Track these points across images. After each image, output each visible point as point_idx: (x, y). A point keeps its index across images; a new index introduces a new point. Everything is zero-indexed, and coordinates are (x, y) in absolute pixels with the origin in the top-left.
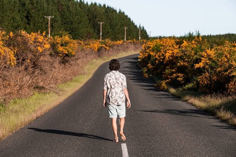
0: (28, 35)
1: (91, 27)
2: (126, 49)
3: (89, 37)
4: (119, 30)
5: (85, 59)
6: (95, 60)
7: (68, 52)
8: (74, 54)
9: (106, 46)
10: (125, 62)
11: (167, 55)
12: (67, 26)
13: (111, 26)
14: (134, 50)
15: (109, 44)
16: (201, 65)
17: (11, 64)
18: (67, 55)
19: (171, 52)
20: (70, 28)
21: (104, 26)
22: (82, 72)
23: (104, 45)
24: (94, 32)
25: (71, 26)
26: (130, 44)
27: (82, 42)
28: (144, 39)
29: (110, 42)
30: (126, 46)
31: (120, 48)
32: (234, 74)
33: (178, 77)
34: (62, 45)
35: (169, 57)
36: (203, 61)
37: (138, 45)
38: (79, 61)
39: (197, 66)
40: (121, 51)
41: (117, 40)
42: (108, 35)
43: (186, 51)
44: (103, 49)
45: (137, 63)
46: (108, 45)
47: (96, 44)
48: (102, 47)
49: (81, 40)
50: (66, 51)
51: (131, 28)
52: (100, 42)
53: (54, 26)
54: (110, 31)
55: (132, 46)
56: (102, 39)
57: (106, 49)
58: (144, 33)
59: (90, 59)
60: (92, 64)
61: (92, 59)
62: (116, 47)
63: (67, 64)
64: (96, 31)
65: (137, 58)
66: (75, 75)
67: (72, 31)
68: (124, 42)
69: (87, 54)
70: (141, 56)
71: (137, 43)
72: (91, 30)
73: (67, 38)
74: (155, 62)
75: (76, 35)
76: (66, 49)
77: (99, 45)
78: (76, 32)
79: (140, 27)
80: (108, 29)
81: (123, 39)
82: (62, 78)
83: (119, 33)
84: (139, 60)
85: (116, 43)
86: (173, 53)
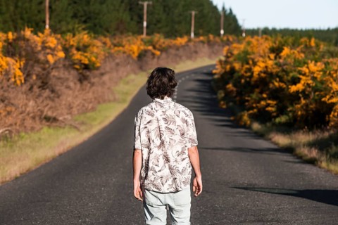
0: (35, 38)
1: (125, 10)
2: (193, 54)
3: (121, 29)
4: (180, 15)
5: (115, 74)
6: (132, 76)
7: (89, 60)
8: (98, 65)
9: (154, 48)
10: (189, 80)
11: (257, 70)
12: (80, 8)
13: (165, 7)
14: (210, 57)
15: (160, 46)
16: (300, 87)
17: (15, 81)
18: (86, 67)
19: (262, 65)
20: (85, 11)
21: (151, 8)
22: (111, 97)
23: (150, 48)
24: (132, 19)
25: (86, 8)
26: (201, 45)
27: (108, 40)
28: (231, 34)
29: (162, 40)
30: (193, 49)
31: (181, 52)
32: (334, 100)
33: (268, 105)
34: (78, 49)
35: (259, 74)
36: (302, 82)
37: (216, 47)
38: (106, 78)
39: (293, 88)
40: (184, 58)
41: (176, 37)
42: (159, 25)
43: (284, 65)
44: (149, 54)
45: (212, 83)
46: (157, 46)
47: (135, 45)
48: (146, 51)
49: (105, 36)
50: (86, 59)
51: (206, 11)
52: (142, 40)
53: (53, 7)
54: (164, 17)
55: (206, 49)
56: (147, 34)
57: (153, 54)
58: (230, 21)
59: (125, 74)
60: (127, 83)
61: (128, 74)
62: (173, 51)
63: (85, 83)
64: (136, 18)
65: (211, 74)
66: (99, 103)
67: (89, 18)
68: (190, 40)
69: (118, 64)
70: (218, 70)
71: (215, 43)
72: (126, 17)
73: (85, 37)
74: (240, 82)
75: (95, 25)
76: (86, 57)
77: (142, 48)
78: (97, 21)
79: (224, 8)
80: (158, 14)
81: (188, 33)
82: (78, 105)
83: (180, 22)
84: (216, 77)
85: (174, 42)
86: (266, 67)
